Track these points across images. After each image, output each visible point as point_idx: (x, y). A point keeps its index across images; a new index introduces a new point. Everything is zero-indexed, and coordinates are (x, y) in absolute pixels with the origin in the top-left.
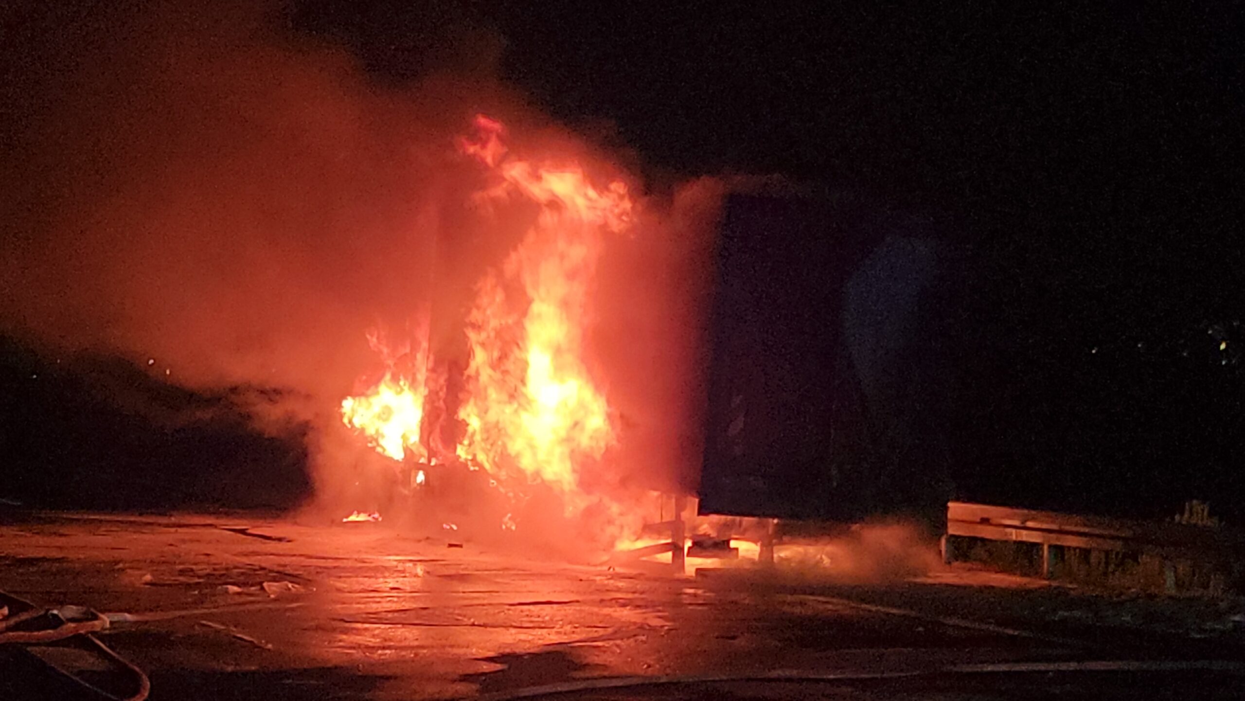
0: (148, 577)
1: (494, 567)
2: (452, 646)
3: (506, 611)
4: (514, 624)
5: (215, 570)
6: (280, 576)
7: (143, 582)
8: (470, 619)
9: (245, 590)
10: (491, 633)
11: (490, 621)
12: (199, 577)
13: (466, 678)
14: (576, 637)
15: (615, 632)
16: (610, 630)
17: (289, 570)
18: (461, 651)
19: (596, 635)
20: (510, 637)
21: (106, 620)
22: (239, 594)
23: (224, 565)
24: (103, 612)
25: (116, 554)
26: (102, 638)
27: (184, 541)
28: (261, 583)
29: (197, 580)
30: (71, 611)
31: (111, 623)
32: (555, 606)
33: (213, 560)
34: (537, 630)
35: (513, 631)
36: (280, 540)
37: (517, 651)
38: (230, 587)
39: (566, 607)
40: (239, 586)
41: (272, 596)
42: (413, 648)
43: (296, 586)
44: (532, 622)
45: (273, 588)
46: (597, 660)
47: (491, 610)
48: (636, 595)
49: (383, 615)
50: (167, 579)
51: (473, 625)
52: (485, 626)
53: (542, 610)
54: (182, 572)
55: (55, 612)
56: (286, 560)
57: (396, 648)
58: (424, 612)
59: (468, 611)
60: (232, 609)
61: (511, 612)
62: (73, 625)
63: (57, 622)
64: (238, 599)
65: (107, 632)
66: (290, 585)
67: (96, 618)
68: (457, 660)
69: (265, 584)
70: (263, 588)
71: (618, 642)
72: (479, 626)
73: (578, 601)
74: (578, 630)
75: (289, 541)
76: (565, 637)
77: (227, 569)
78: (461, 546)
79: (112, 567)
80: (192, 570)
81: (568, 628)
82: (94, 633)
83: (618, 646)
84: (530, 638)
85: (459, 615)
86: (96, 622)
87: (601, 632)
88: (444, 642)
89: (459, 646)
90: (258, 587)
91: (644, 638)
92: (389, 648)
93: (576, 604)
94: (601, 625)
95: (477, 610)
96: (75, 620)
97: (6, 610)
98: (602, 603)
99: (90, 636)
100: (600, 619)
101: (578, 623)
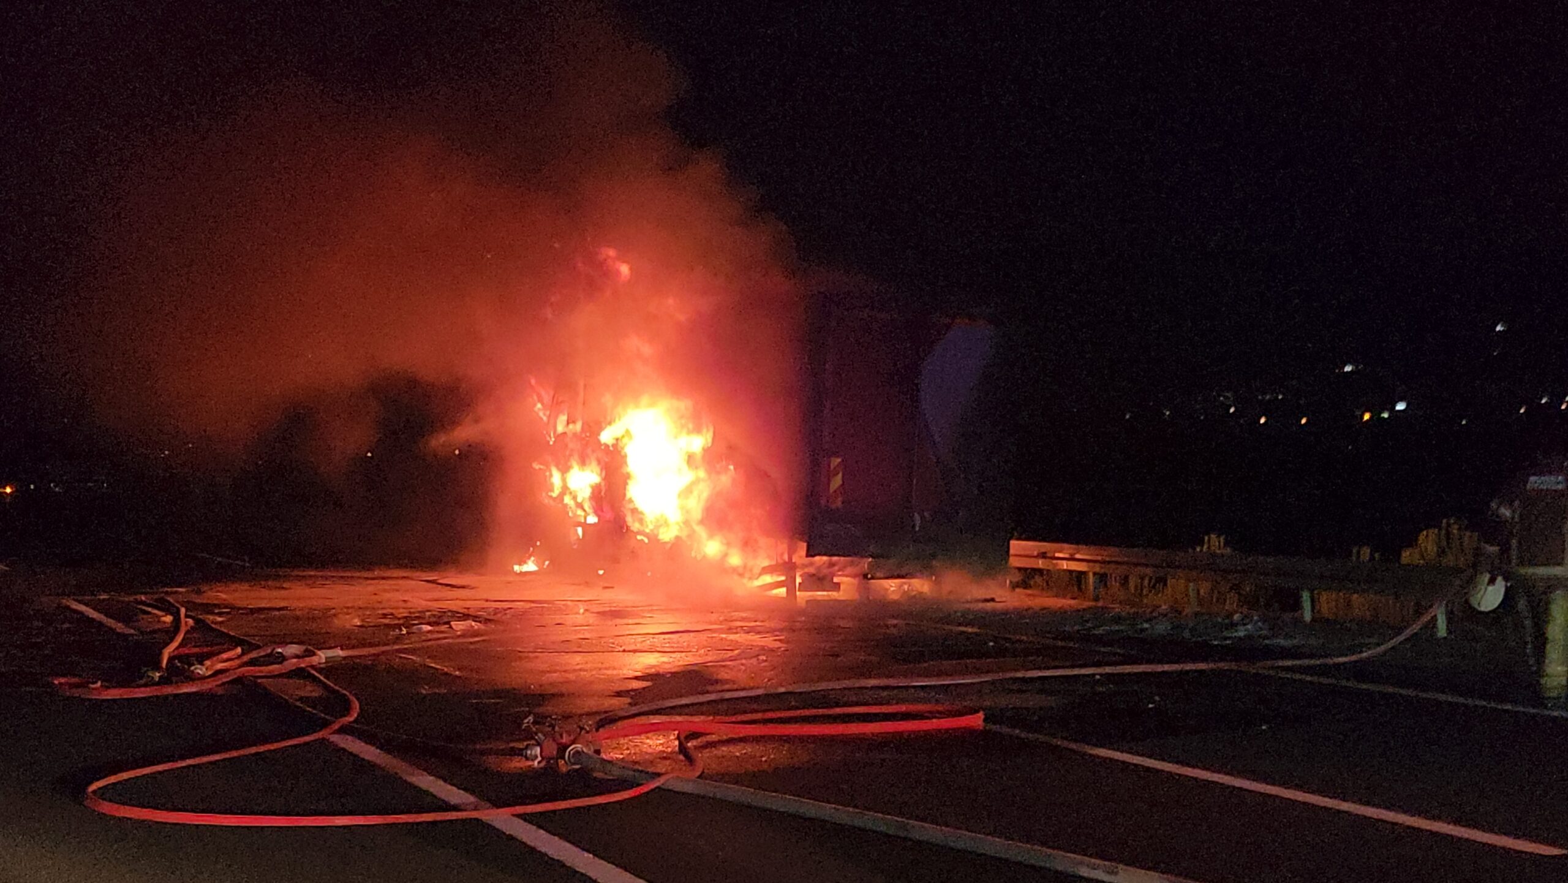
0: (357, 621)
1: (640, 604)
2: (606, 669)
3: (651, 640)
4: (658, 649)
5: (410, 613)
7: (353, 624)
8: (621, 646)
9: (437, 628)
10: (639, 657)
11: (639, 646)
12: (399, 619)
13: (619, 694)
14: (710, 659)
15: (740, 654)
16: (736, 652)
17: (472, 612)
18: (615, 672)
19: (725, 656)
20: (654, 660)
21: (322, 656)
22: (429, 632)
23: (420, 609)
24: (320, 649)
25: (328, 603)
26: (320, 670)
27: (385, 591)
28: (448, 623)
29: (396, 622)
30: (293, 649)
31: (326, 658)
32: (692, 634)
33: (409, 605)
34: (677, 654)
35: (656, 655)
36: (463, 587)
37: (661, 671)
38: (423, 626)
39: (700, 635)
40: (431, 626)
41: (459, 633)
42: (575, 670)
43: (478, 624)
44: (673, 647)
45: (459, 626)
46: (726, 676)
47: (640, 639)
48: (758, 623)
50: (372, 621)
51: (624, 651)
52: (635, 651)
53: (680, 637)
54: (385, 616)
55: (280, 650)
56: (468, 604)
57: (560, 672)
58: (584, 642)
59: (621, 640)
60: (425, 644)
61: (655, 640)
62: (295, 660)
63: (282, 658)
64: (430, 636)
65: (322, 666)
66: (473, 623)
67: (314, 654)
68: (610, 680)
69: (452, 623)
70: (451, 627)
71: (744, 661)
72: (629, 651)
73: (710, 630)
74: (711, 653)
75: (473, 588)
76: (700, 659)
77: (419, 612)
78: (612, 587)
79: (326, 614)
80: (392, 614)
81: (702, 651)
82: (313, 667)
83: (742, 664)
84: (672, 660)
85: (613, 643)
86: (314, 658)
87: (730, 654)
88: (600, 665)
89: (614, 669)
90: (448, 626)
91: (764, 658)
92: (555, 672)
93: (708, 632)
94: (729, 648)
95: (628, 639)
96: (297, 656)
97: (239, 650)
98: (730, 630)
99: (309, 669)
100: (728, 643)
101: (710, 647)
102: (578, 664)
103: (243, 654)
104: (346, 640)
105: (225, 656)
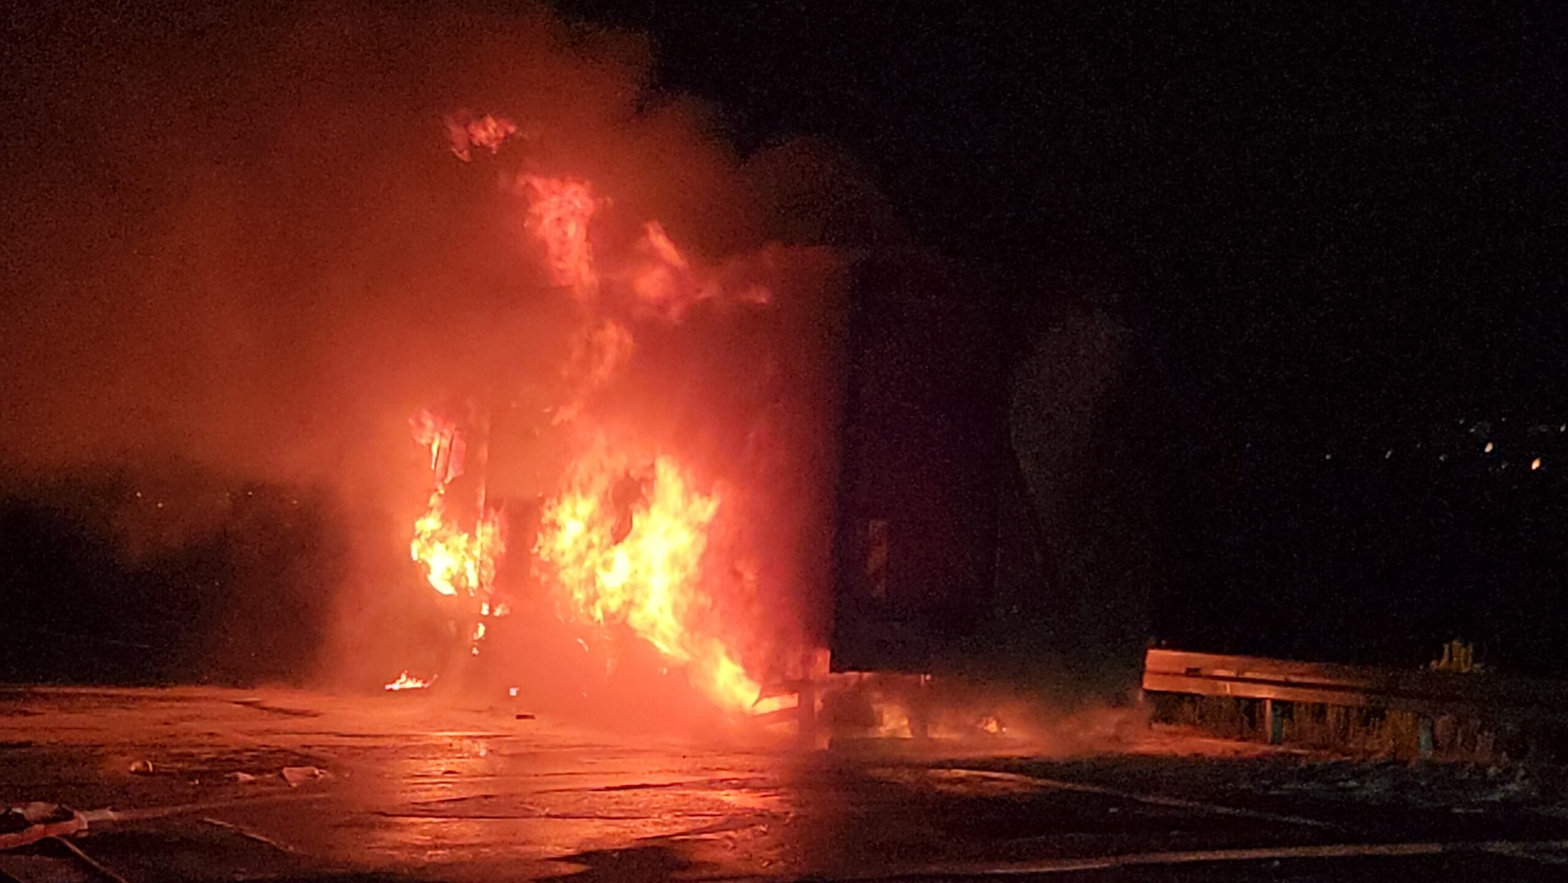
0: (137, 765)
1: (573, 742)
2: (523, 844)
3: (590, 798)
4: (599, 813)
5: (221, 753)
6: (304, 760)
7: (130, 770)
8: (544, 809)
9: (259, 778)
10: (573, 825)
11: (570, 810)
12: (203, 763)
14: (681, 829)
15: (726, 822)
16: (721, 819)
17: (314, 752)
18: (534, 850)
19: (704, 825)
20: (595, 831)
21: (83, 820)
22: (251, 783)
23: (234, 748)
24: (81, 809)
25: (94, 736)
26: (80, 843)
27: (181, 718)
28: (279, 769)
29: (197, 767)
30: (36, 809)
31: (89, 823)
32: (652, 791)
33: (218, 740)
34: (629, 820)
35: (598, 822)
36: (303, 714)
37: (605, 848)
38: (240, 774)
39: (664, 791)
40: (252, 774)
41: (294, 785)
42: (471, 845)
43: (324, 772)
44: (622, 811)
45: (294, 775)
46: (705, 857)
47: (572, 797)
48: (754, 774)
49: (433, 807)
50: (160, 765)
51: (548, 816)
52: (564, 816)
53: (635, 795)
54: (181, 757)
55: (19, 810)
56: (309, 740)
57: (450, 847)
58: (485, 802)
59: (543, 799)
60: (242, 802)
61: (596, 799)
62: (41, 827)
63: (20, 824)
64: (250, 790)
65: (84, 835)
66: (317, 772)
67: (70, 816)
68: (528, 861)
69: (285, 771)
70: (282, 776)
71: (731, 833)
72: (556, 817)
73: (680, 784)
74: (681, 820)
75: (315, 716)
76: (665, 829)
77: (235, 752)
78: (532, 717)
79: (93, 754)
80: (192, 755)
81: (667, 817)
82: (66, 836)
83: (730, 838)
84: (621, 830)
85: (531, 804)
86: (71, 823)
87: (710, 822)
88: (512, 839)
89: (533, 843)
90: (276, 774)
91: (763, 829)
92: (442, 847)
93: (679, 787)
94: (709, 813)
95: (553, 797)
96: (44, 821)
98: (711, 785)
99: (63, 840)
100: (709, 805)
101: (681, 811)
102: (476, 836)
104: (120, 795)
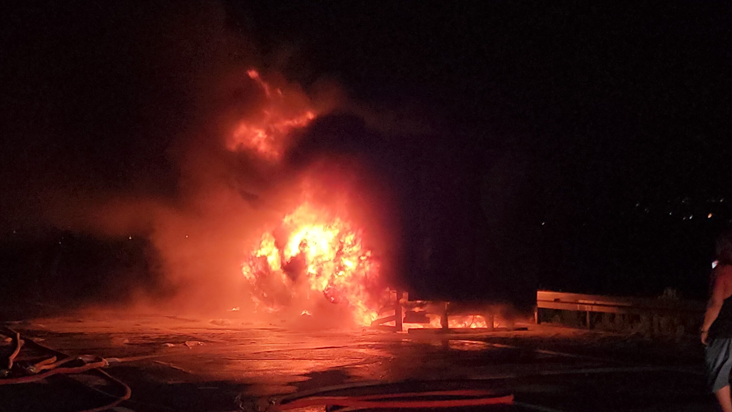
0: (127, 341)
2: (283, 369)
3: (311, 352)
4: (315, 358)
5: (160, 336)
6: (194, 339)
7: (124, 343)
8: (292, 356)
9: (177, 345)
10: (303, 362)
11: (302, 356)
12: (153, 340)
13: (290, 384)
14: (346, 363)
15: (365, 361)
16: (363, 360)
17: (197, 335)
18: (288, 372)
19: (356, 362)
20: (313, 364)
21: (105, 362)
22: (173, 347)
24: (105, 358)
26: (105, 370)
28: (184, 342)
29: (151, 341)
30: (88, 357)
31: (109, 363)
32: (335, 349)
33: (159, 331)
34: (326, 360)
35: (313, 361)
36: (193, 321)
37: (316, 370)
38: (168, 344)
39: (341, 349)
40: (173, 344)
41: (190, 348)
42: (263, 370)
43: (203, 343)
44: (324, 357)
45: (191, 344)
46: (355, 374)
47: (303, 352)
48: (377, 343)
50: (137, 341)
51: (294, 359)
52: (300, 359)
53: (329, 351)
54: (144, 338)
55: (80, 358)
57: (254, 371)
58: (268, 353)
59: (291, 352)
60: (170, 355)
61: (313, 352)
62: (90, 364)
63: (82, 363)
64: (171, 350)
65: (107, 367)
66: (199, 343)
67: (101, 360)
68: (285, 376)
69: (187, 343)
70: (185, 345)
71: (367, 365)
72: (297, 359)
73: (347, 346)
74: (347, 360)
76: (340, 364)
77: (165, 336)
79: (108, 336)
80: (149, 337)
81: (342, 359)
82: (101, 368)
83: (366, 367)
84: (323, 364)
85: (286, 354)
86: (101, 363)
87: (359, 361)
88: (278, 367)
91: (380, 363)
92: (251, 371)
93: (346, 348)
94: (359, 357)
95: (295, 352)
96: (88, 362)
97: (55, 358)
98: (359, 347)
99: (98, 369)
100: (359, 354)
101: (347, 357)
102: (265, 367)
103: (58, 360)
104: (121, 352)
105: (47, 361)
